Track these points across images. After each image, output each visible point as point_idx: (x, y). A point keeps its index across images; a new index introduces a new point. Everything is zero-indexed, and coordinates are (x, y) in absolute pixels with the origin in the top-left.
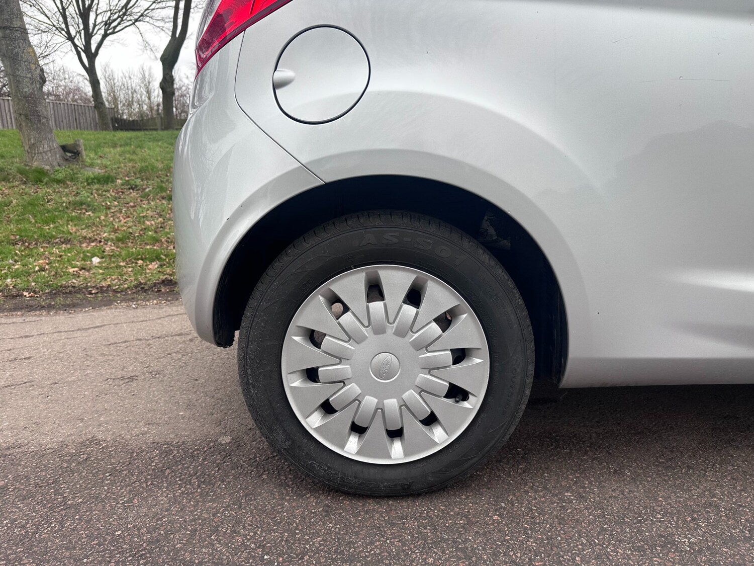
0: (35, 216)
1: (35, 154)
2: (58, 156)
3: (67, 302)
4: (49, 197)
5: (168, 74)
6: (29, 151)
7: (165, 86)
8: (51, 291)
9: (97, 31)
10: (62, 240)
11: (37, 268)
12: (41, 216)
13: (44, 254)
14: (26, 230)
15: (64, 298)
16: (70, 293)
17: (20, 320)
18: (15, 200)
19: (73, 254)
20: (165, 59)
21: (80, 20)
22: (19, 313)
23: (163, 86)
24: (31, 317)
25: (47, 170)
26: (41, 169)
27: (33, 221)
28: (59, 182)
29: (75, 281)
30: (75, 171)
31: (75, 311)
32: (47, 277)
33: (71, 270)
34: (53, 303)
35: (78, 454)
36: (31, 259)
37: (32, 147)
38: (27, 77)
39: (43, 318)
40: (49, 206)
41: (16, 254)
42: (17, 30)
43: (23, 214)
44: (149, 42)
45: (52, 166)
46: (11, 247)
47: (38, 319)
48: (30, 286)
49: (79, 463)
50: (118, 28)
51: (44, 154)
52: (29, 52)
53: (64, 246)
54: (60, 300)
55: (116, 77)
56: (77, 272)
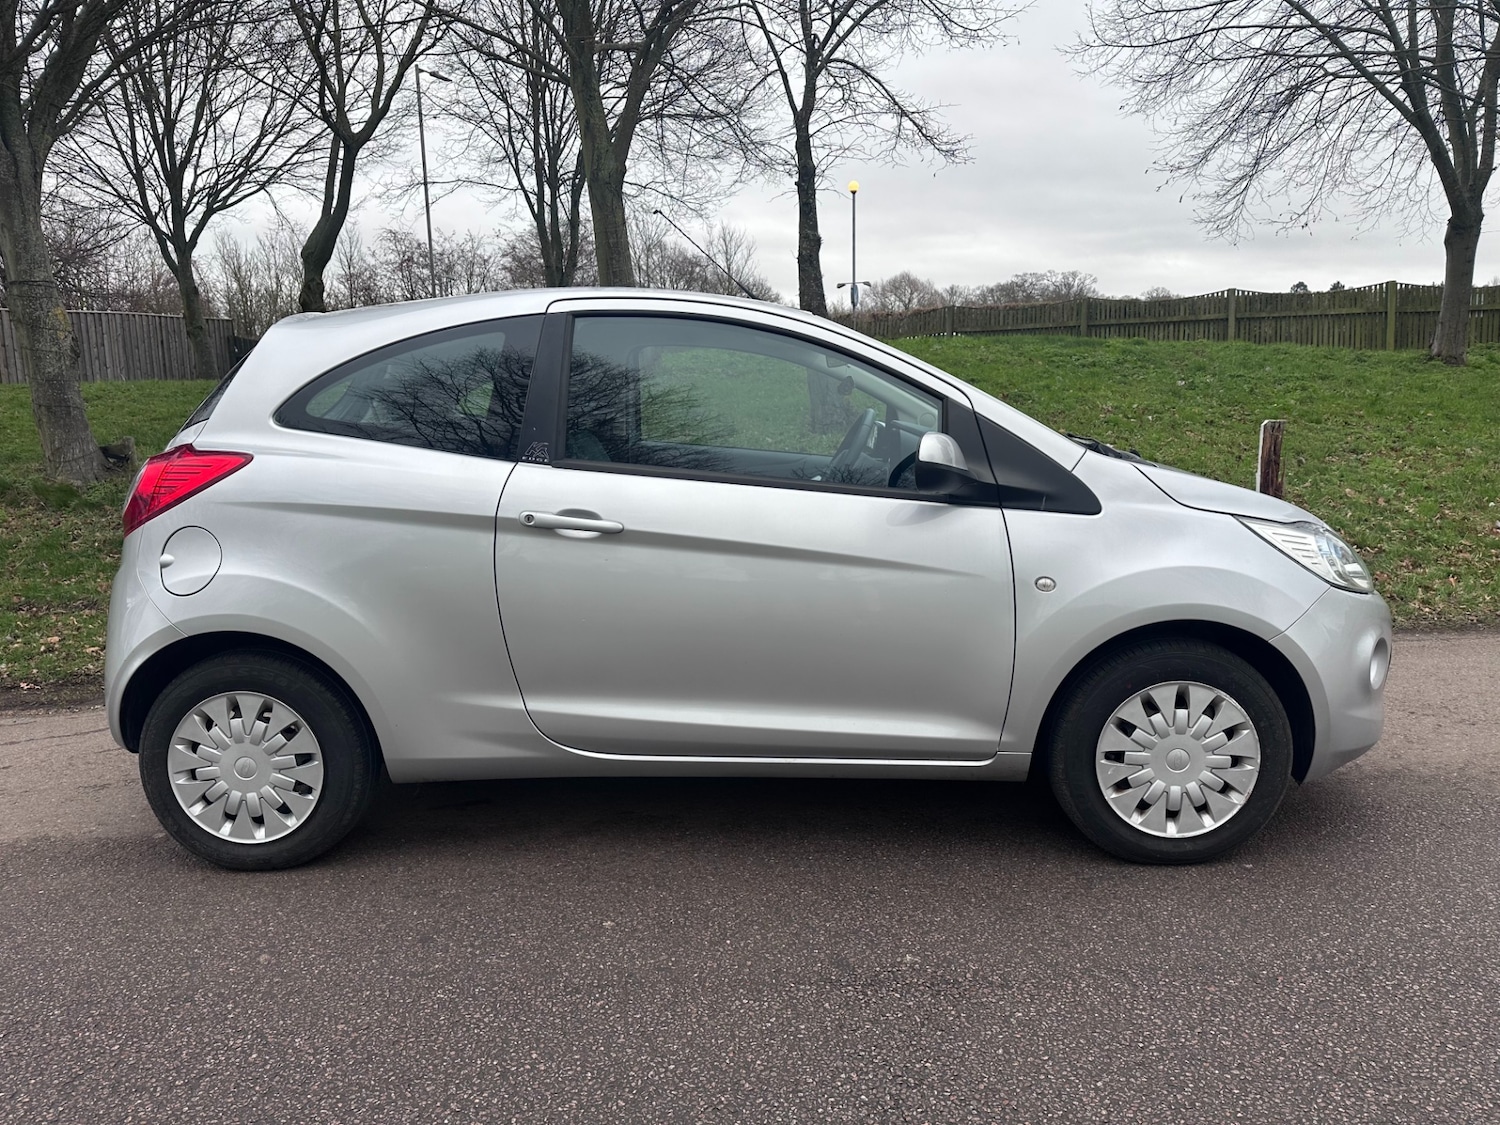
0: (52, 565)
1: (60, 463)
2: (95, 464)
3: (74, 697)
4: (75, 532)
5: (313, 280)
6: (52, 459)
7: (307, 300)
8: (57, 681)
9: (195, 207)
10: (85, 603)
11: (43, 648)
12: (60, 564)
13: (56, 626)
14: (35, 589)
15: (72, 690)
16: (82, 683)
17: (10, 721)
18: (26, 538)
19: (97, 625)
20: (309, 254)
21: (166, 190)
22: (10, 712)
23: (304, 300)
24: (24, 719)
25: (78, 487)
26: (67, 486)
27: (48, 573)
28: (93, 506)
29: (91, 667)
30: (120, 487)
31: (81, 710)
32: (54, 661)
33: (89, 650)
34: (56, 699)
35: (28, 846)
36: (37, 634)
37: (56, 452)
38: (51, 352)
39: (38, 719)
40: (75, 547)
41: (17, 626)
42: (40, 285)
43: (35, 561)
44: (288, 217)
45: (85, 480)
46: (11, 614)
47: (32, 720)
48: (31, 673)
49: (27, 852)
50: (232, 199)
51: (74, 463)
52: (56, 315)
53: (87, 611)
54: (66, 693)
55: (243, 253)
56: (97, 652)
